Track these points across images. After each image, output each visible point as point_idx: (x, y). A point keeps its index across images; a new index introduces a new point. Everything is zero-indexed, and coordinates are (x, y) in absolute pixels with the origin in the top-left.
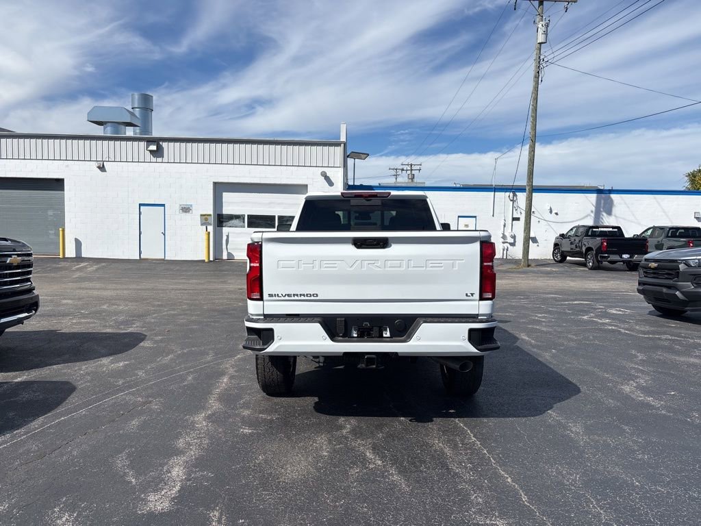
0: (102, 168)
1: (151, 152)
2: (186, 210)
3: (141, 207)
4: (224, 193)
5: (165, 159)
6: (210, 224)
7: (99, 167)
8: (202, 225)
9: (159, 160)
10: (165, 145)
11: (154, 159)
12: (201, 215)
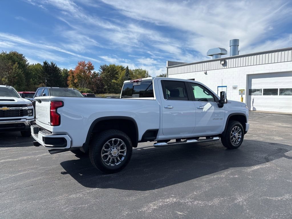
0: (206, 73)
1: (222, 64)
2: (235, 88)
3: (219, 88)
4: (252, 79)
5: (227, 67)
6: (244, 94)
7: (205, 73)
8: (240, 94)
9: (225, 67)
10: (227, 61)
11: (223, 67)
12: (240, 90)
